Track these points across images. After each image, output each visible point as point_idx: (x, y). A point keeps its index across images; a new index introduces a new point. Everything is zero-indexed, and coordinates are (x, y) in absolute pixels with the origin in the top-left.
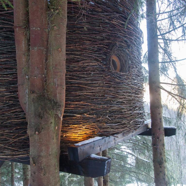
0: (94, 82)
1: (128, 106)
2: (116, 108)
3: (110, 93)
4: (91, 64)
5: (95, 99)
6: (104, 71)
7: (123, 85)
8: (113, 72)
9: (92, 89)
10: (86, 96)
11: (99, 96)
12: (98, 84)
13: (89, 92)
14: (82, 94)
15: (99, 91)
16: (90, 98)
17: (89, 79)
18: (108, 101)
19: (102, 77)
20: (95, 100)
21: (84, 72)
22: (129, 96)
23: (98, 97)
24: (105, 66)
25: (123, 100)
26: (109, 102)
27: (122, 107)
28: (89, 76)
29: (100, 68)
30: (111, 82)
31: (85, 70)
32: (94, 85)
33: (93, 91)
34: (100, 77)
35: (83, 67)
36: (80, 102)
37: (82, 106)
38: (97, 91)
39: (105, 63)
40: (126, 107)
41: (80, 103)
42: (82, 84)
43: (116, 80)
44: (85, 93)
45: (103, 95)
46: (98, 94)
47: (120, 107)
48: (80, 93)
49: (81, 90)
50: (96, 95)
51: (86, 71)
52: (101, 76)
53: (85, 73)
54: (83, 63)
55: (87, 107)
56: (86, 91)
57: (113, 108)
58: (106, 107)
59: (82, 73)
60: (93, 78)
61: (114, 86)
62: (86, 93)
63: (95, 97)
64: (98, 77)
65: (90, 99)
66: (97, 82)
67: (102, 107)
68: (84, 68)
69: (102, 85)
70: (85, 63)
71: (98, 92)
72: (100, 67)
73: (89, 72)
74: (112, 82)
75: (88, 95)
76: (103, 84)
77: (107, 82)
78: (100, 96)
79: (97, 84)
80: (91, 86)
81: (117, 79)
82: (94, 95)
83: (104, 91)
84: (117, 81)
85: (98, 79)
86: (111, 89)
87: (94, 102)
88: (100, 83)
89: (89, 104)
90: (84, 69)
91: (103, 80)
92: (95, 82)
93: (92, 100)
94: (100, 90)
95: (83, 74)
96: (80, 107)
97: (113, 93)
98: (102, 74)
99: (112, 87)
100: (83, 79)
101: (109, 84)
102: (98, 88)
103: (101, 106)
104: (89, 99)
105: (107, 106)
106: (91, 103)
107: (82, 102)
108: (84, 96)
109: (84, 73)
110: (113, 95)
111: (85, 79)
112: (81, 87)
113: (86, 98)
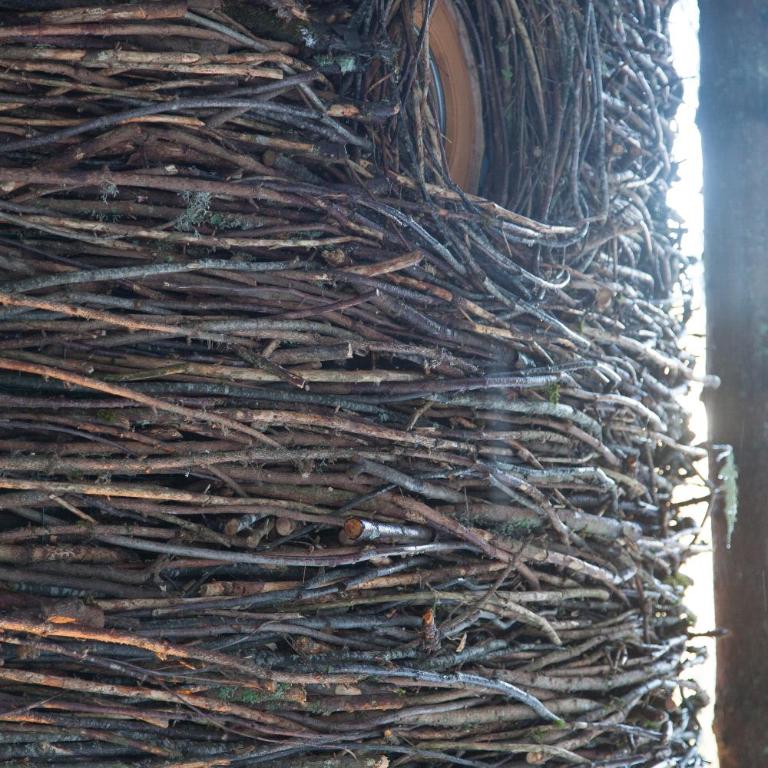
0: (217, 330)
1: (586, 684)
2: (460, 719)
3: (401, 501)
4: (186, 62)
5: (223, 575)
6: (331, 177)
7: (544, 393)
8: (434, 199)
9: (188, 436)
10: (101, 532)
11: (274, 536)
12: (271, 367)
13: (159, 466)
14: (54, 492)
15: (271, 467)
16: (154, 555)
17: (155, 284)
18: (379, 611)
19: (318, 259)
20: (214, 589)
21: (91, 180)
22: (597, 548)
23: (254, 551)
24: (350, 111)
25: (536, 607)
26: (383, 627)
27: (532, 699)
28: (154, 234)
29: (284, 129)
30: (421, 338)
31: (111, 142)
32: (206, 370)
33: (207, 461)
34: (285, 255)
35: (81, 104)
36: (38, 620)
37: (55, 681)
38: (257, 456)
39: (348, 66)
40: (567, 705)
41: (38, 630)
42: (45, 350)
43: (476, 318)
44: (92, 478)
45: (324, 520)
46: (266, 507)
47: (499, 700)
48: (28, 475)
49: (51, 438)
50: (239, 516)
51: (122, 162)
52: (303, 253)
53: (110, 182)
54: (93, 45)
55: (117, 691)
56: (120, 456)
57: (426, 716)
58: (353, 699)
59: (67, 183)
60: (208, 264)
61: (450, 395)
62: (118, 479)
63: (223, 548)
64: (261, 256)
65: (158, 568)
66: (250, 328)
67: (313, 694)
68: (89, 115)
69: (322, 377)
70: (110, 43)
71: (257, 475)
72: (286, 113)
73: (154, 183)
74: (427, 345)
75: (130, 519)
76: (328, 366)
77: (370, 332)
78: (285, 530)
79: (250, 366)
80: (172, 381)
81: (479, 311)
82: (216, 521)
83: (343, 466)
84: (480, 329)
85: (265, 294)
86: (422, 439)
87: (213, 620)
88: (284, 346)
89: (159, 649)
90: (90, 136)
91: (329, 313)
92: (233, 325)
93: (175, 590)
94: (291, 447)
95: (67, 204)
96: (35, 692)
97: (433, 503)
98: (319, 216)
99: (428, 421)
100: (79, 277)
101: (403, 365)
102: (266, 417)
103: (289, 685)
104: (143, 577)
105: (370, 681)
106: (180, 642)
107: (59, 624)
108: (79, 529)
109: (92, 194)
110: (433, 533)
111: (103, 276)
112: (55, 391)
113: (102, 564)
